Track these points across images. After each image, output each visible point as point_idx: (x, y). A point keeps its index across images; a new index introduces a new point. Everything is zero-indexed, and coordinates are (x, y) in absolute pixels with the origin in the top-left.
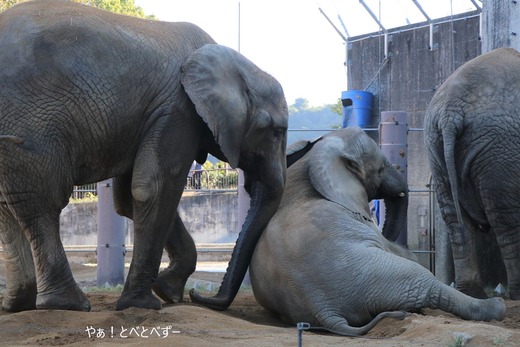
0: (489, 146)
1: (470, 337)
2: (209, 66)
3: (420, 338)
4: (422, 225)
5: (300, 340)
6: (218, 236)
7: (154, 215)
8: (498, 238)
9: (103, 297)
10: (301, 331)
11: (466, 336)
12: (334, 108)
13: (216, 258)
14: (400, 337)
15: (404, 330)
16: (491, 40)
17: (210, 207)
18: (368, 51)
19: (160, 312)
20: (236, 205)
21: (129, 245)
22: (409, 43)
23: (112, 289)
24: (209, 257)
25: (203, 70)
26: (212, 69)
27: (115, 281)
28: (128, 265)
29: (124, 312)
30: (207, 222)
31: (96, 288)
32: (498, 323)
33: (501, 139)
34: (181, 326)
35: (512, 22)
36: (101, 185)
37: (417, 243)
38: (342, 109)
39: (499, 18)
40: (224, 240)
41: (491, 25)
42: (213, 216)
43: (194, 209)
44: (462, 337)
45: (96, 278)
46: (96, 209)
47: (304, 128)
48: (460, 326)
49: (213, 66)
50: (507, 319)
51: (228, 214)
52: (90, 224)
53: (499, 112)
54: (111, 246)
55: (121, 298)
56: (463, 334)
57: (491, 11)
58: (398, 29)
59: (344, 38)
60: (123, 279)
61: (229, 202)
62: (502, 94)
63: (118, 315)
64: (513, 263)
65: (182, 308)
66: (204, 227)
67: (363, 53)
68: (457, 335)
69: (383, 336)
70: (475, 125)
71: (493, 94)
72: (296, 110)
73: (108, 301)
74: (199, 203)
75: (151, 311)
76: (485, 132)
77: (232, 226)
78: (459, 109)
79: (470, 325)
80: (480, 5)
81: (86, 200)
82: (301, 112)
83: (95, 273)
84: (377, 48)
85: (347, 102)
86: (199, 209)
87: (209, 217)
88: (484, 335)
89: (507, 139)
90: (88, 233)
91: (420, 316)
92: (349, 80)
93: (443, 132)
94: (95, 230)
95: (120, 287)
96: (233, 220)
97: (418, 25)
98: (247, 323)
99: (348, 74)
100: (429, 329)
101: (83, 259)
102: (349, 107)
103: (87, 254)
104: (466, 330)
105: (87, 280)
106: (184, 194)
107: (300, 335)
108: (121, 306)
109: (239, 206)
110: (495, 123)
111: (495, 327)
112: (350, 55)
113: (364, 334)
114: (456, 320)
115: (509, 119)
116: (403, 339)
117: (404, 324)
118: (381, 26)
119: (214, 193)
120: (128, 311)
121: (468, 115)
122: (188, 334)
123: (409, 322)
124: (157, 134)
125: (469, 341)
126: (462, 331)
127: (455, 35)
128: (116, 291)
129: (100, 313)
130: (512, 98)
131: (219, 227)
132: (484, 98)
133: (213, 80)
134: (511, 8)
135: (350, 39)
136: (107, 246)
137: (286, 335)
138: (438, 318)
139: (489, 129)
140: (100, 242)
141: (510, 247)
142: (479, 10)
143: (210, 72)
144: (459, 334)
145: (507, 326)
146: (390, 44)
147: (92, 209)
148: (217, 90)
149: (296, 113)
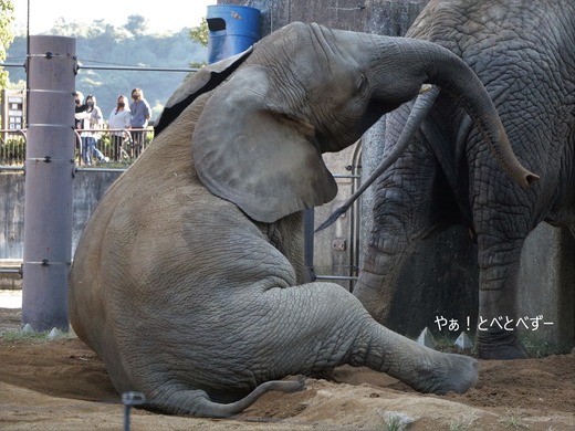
0: (504, 96)
1: (413, 419)
4: (338, 233)
5: (127, 422)
8: (481, 253)
10: (128, 408)
11: (406, 417)
12: (195, 34)
14: (297, 419)
15: (304, 408)
20: (20, 194)
32: (458, 397)
33: (522, 85)
37: (329, 262)
38: (207, 35)
44: (398, 419)
47: (142, 66)
48: (398, 401)
50: (474, 391)
51: (7, 209)
53: (516, 43)
56: (401, 415)
61: (8, 188)
62: (519, 15)
64: (493, 296)
68: (390, 415)
69: (268, 417)
71: (504, 18)
72: (129, 35)
76: (496, 73)
77: (14, 229)
78: (453, 43)
82: (138, 38)
85: (216, 24)
88: (435, 416)
89: (532, 86)
91: (330, 384)
96: (16, 218)
98: (35, 394)
100: (346, 406)
102: (221, 33)
104: (411, 406)
107: (127, 413)
109: (26, 196)
110: (511, 59)
111: (452, 403)
115: (534, 53)
116: (301, 423)
117: (303, 397)
123: (313, 394)
125: (410, 425)
126: (399, 410)
130: (536, 21)
132: (491, 25)
137: (103, 416)
138: (360, 388)
139: (503, 68)
141: (495, 271)
144: (394, 414)
145: (473, 402)
149: (128, 40)
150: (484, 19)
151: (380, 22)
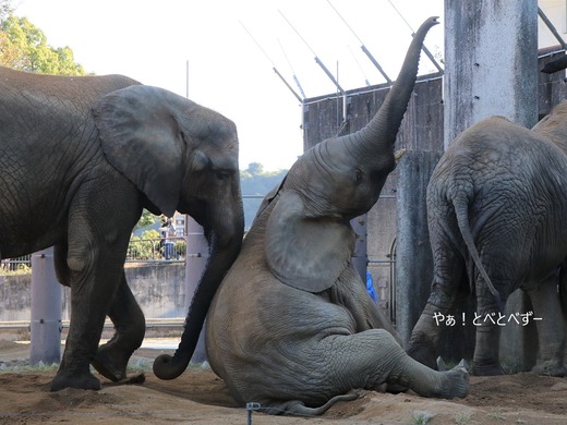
0: (501, 210)
1: (432, 416)
2: (129, 110)
3: (379, 417)
4: (383, 297)
5: (250, 421)
6: (164, 310)
7: (91, 285)
9: (37, 377)
10: (250, 412)
11: (427, 414)
13: (162, 334)
14: (358, 417)
15: (362, 409)
16: (454, 104)
17: (155, 279)
18: (326, 113)
19: (99, 392)
20: (184, 277)
21: (66, 320)
22: (369, 105)
23: (47, 368)
24: (154, 332)
25: (121, 114)
26: (133, 112)
27: (49, 360)
28: (63, 342)
29: (60, 393)
30: (154, 295)
31: (29, 368)
32: (461, 400)
33: (512, 203)
34: (121, 407)
35: (475, 85)
36: (35, 256)
39: (461, 80)
40: (171, 314)
41: (453, 87)
42: (160, 288)
43: (138, 281)
44: (423, 416)
45: (29, 357)
46: (30, 282)
48: (422, 404)
49: (135, 108)
50: (471, 396)
51: (176, 287)
52: (24, 298)
53: (508, 176)
54: (46, 321)
55: (56, 378)
56: (424, 413)
57: (453, 73)
58: (357, 90)
59: (300, 100)
60: (59, 357)
61: (176, 274)
63: (52, 396)
64: (486, 336)
65: (124, 387)
66: (150, 300)
67: (320, 115)
68: (417, 413)
69: (340, 416)
70: (485, 191)
71: (499, 159)
72: (250, 176)
73: (41, 381)
74: (144, 275)
75: (89, 392)
76: (496, 196)
77: (180, 299)
78: (468, 177)
79: (432, 403)
80: (442, 66)
81: (19, 272)
82: (255, 177)
83: (28, 351)
84: (334, 110)
86: (143, 281)
87: (155, 290)
88: (446, 413)
89: (518, 203)
90: (21, 307)
91: (379, 394)
92: (305, 144)
93: (454, 202)
94: (28, 305)
95: (56, 365)
96: (181, 293)
97: (378, 86)
98: (193, 403)
99: (304, 138)
100: (389, 408)
101: (15, 336)
103: (20, 331)
104: (429, 408)
105: (19, 359)
106: (127, 265)
107: (250, 416)
108: (55, 386)
109: (186, 279)
110: (505, 187)
111: (457, 405)
112: (306, 117)
113: (320, 414)
114: (418, 398)
115: (518, 182)
116: (361, 419)
117: (362, 403)
118: (339, 87)
119: (160, 263)
120: (64, 392)
121: (478, 182)
122: (129, 416)
123: (368, 400)
124: (82, 201)
125: (430, 420)
126: (424, 410)
127: (416, 97)
128: (50, 370)
129: (32, 394)
131: (165, 300)
132: (491, 164)
133: (135, 124)
134: (474, 71)
135: (306, 101)
136: (42, 322)
137: (236, 416)
138: (398, 396)
139: (500, 192)
140: (34, 316)
142: (441, 72)
143: (130, 116)
144: (420, 413)
145: (470, 403)
146: (348, 106)
147: (26, 281)
148: (141, 134)
149: (249, 179)
150: (486, 161)
151: (406, 164)
